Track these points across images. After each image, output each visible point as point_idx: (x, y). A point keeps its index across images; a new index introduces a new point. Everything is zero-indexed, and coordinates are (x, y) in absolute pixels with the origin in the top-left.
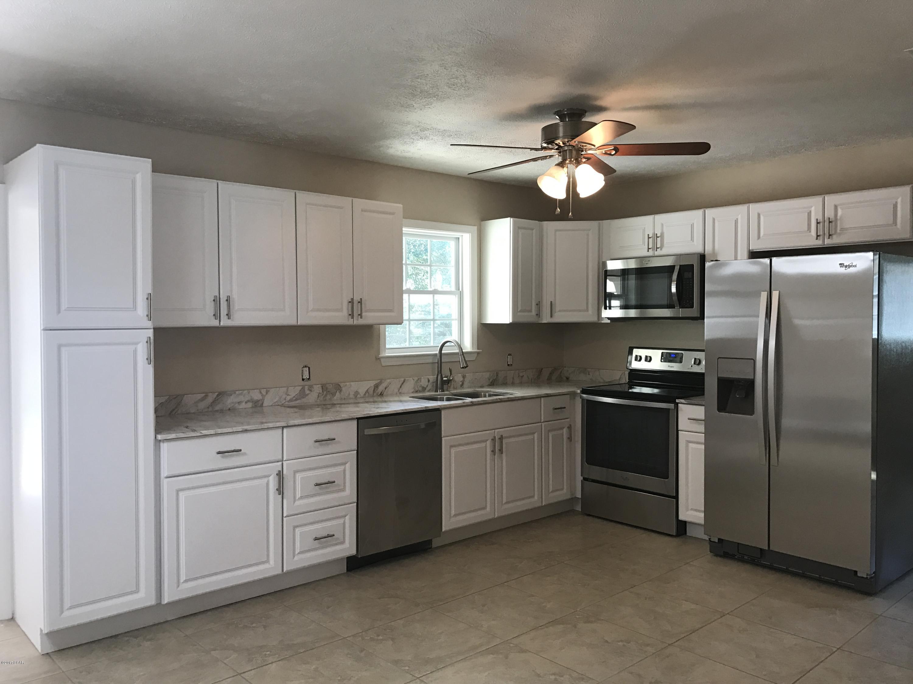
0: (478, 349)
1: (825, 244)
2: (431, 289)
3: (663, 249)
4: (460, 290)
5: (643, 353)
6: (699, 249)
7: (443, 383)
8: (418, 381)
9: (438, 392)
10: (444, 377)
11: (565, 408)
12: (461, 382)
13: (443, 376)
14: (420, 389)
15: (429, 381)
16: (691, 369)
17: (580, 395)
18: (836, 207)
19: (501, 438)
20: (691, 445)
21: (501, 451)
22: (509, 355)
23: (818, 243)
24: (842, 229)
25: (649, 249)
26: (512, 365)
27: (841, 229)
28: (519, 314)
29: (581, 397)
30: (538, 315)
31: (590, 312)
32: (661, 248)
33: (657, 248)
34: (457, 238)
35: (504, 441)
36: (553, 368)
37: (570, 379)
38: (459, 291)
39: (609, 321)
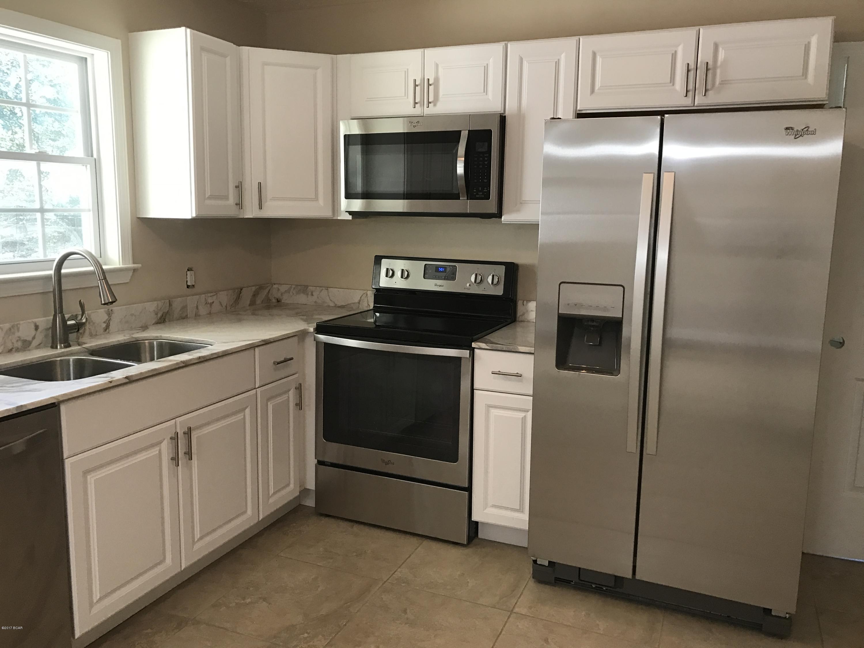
0: (134, 263)
1: (695, 105)
2: (33, 152)
3: (439, 104)
4: (95, 156)
5: (399, 265)
6: (496, 107)
7: (67, 329)
8: (12, 330)
9: (57, 348)
10: (69, 319)
11: (292, 359)
12: (104, 322)
13: (67, 316)
14: (19, 344)
15: (37, 328)
16: (469, 289)
17: (314, 336)
18: (716, 47)
19: (188, 433)
20: (494, 412)
21: (189, 454)
22: (188, 270)
23: (686, 103)
24: (723, 83)
25: (416, 103)
26: (193, 286)
27: (722, 81)
28: (208, 202)
29: (315, 339)
30: (240, 205)
31: (321, 202)
32: (435, 102)
33: (429, 103)
34: (82, 58)
35: (195, 435)
36: (257, 287)
37: (283, 301)
38: (93, 159)
39: (350, 217)
